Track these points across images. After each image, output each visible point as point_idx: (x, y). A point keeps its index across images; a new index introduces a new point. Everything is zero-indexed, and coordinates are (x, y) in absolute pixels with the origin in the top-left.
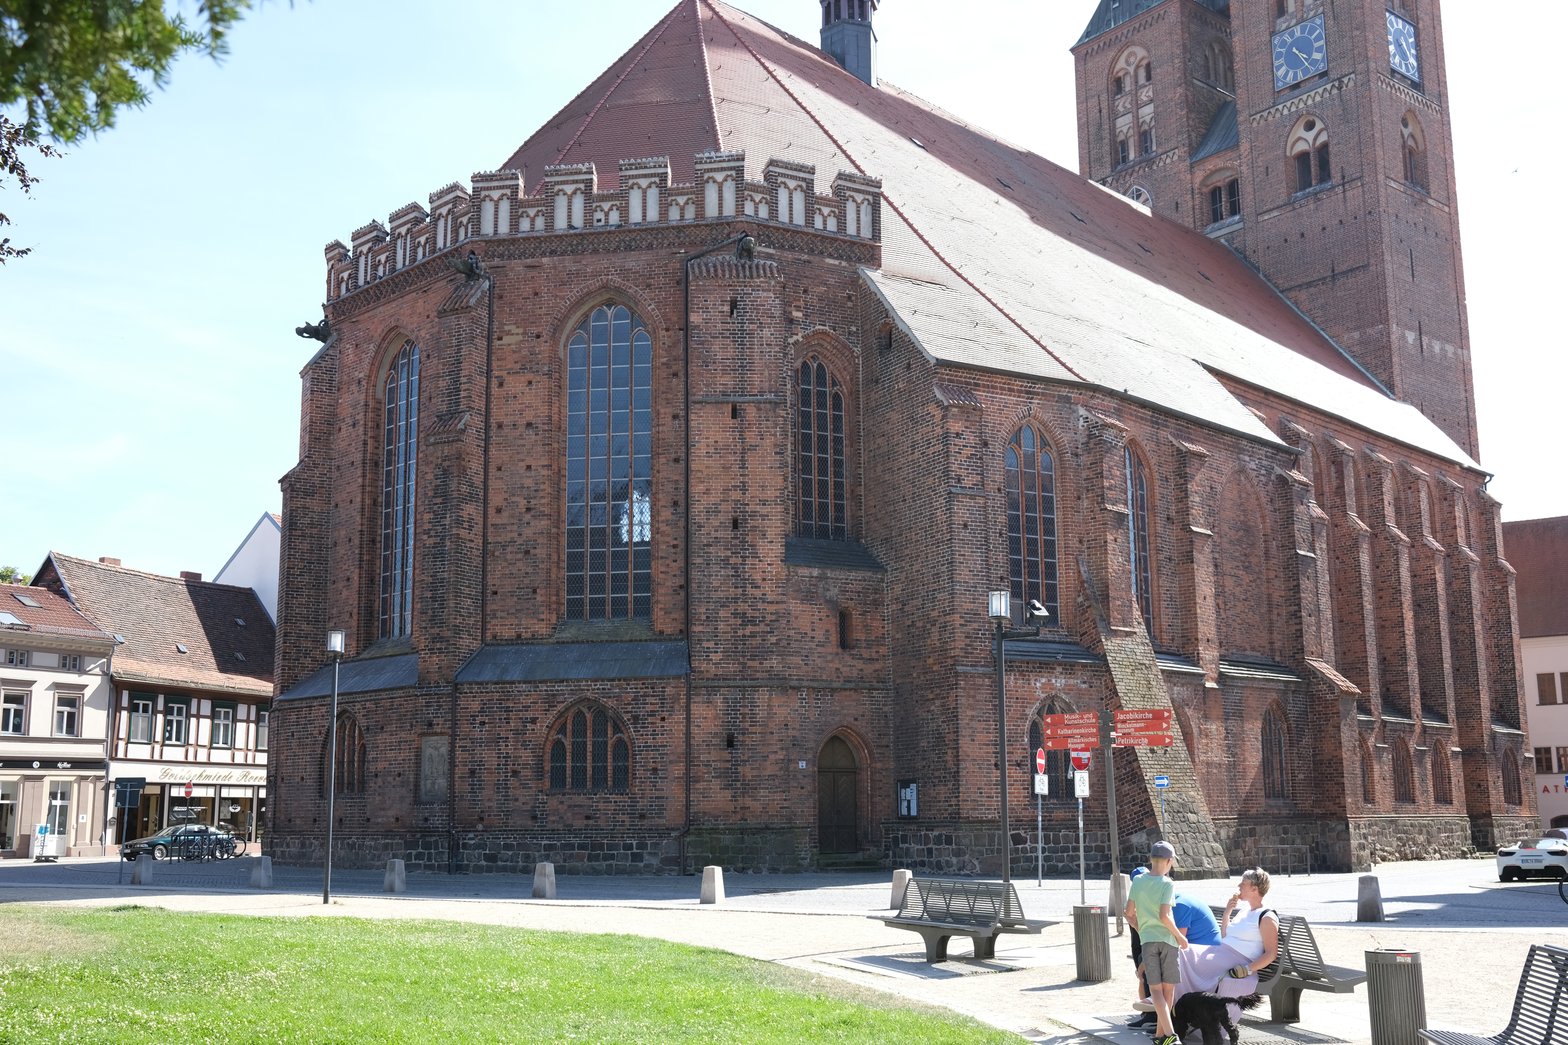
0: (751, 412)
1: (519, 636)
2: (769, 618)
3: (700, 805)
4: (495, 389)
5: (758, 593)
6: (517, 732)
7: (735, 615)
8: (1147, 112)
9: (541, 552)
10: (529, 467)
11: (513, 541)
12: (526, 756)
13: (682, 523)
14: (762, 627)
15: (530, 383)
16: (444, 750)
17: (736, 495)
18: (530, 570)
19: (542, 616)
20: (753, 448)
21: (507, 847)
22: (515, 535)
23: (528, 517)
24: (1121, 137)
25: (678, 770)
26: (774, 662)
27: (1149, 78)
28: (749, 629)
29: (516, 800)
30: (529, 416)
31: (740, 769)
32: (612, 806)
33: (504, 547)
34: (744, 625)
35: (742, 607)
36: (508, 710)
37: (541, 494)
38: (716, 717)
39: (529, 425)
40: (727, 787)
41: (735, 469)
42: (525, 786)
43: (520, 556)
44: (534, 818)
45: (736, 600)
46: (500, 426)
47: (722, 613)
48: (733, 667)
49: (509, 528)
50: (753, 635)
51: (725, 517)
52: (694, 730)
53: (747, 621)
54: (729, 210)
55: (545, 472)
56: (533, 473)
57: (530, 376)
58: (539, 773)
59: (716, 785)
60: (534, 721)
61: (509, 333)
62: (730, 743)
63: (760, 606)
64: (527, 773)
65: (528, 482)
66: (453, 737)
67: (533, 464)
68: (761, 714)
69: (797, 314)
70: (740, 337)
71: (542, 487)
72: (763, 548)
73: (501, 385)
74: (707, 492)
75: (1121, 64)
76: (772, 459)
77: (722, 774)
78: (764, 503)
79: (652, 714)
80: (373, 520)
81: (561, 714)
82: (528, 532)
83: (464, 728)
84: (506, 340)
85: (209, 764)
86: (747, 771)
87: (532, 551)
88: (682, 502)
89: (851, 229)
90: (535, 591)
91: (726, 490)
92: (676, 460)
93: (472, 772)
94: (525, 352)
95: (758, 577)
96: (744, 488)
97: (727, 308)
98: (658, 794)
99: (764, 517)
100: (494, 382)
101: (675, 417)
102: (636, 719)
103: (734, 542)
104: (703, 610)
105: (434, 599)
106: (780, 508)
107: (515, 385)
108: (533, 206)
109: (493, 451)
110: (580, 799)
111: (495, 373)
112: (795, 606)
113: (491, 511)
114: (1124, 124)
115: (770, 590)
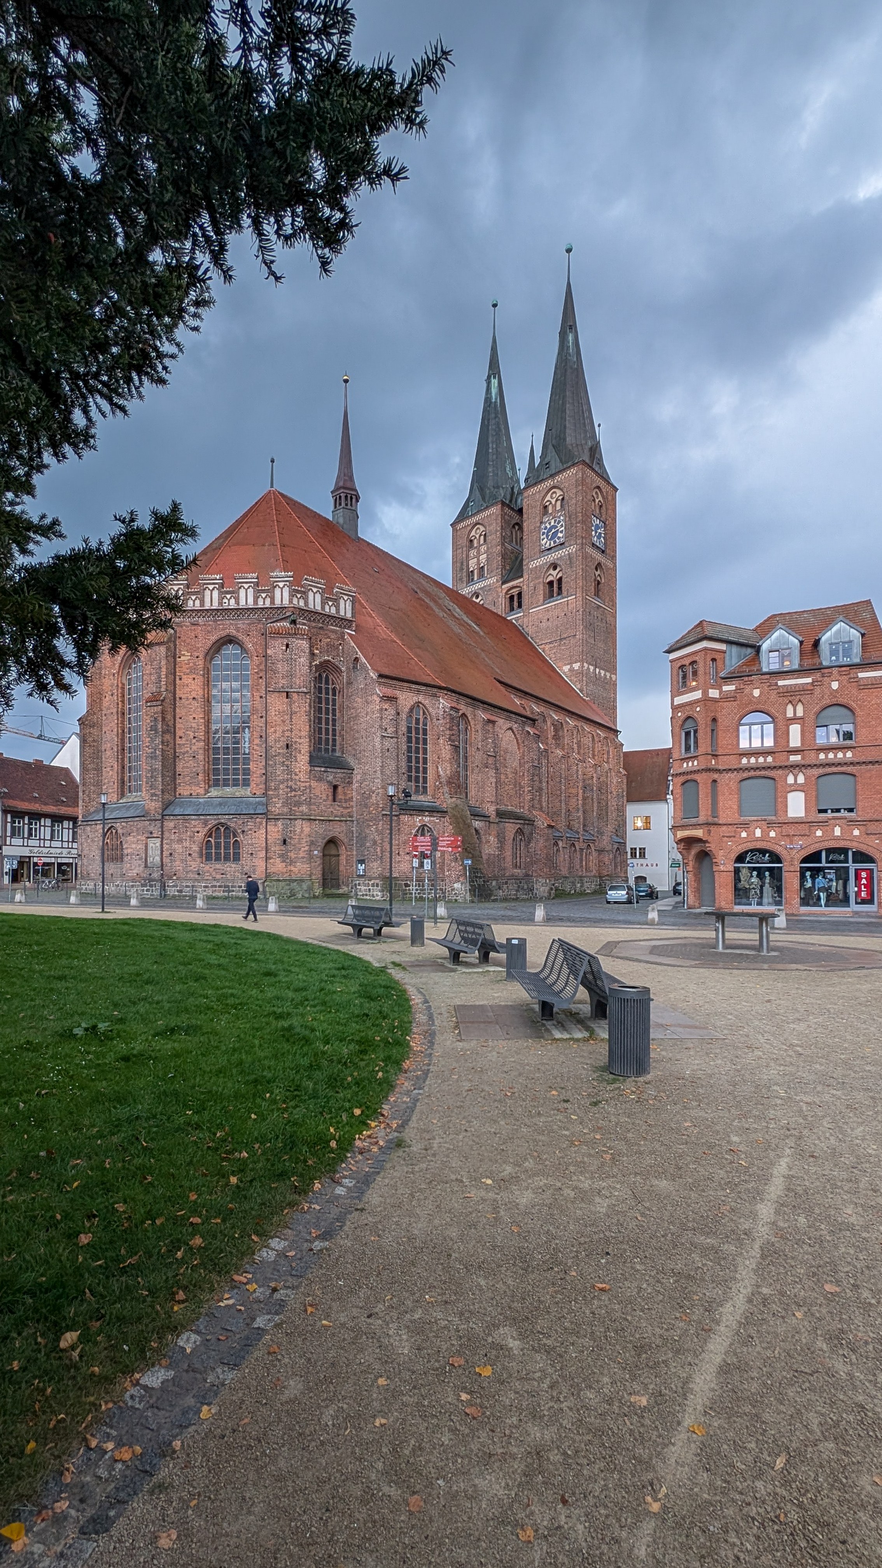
0: (295, 696)
1: (191, 794)
2: (302, 788)
3: (271, 870)
4: (178, 681)
5: (297, 777)
6: (190, 837)
7: (287, 787)
8: (483, 557)
9: (200, 757)
10: (194, 718)
11: (187, 752)
12: (195, 848)
13: (264, 746)
14: (299, 793)
15: (194, 679)
16: (158, 844)
17: (288, 734)
18: (196, 765)
19: (201, 786)
20: (296, 713)
21: (187, 886)
22: (188, 749)
23: (194, 741)
24: (471, 569)
25: (263, 854)
26: (304, 808)
27: (485, 540)
28: (293, 793)
29: (191, 866)
30: (194, 694)
31: (289, 854)
32: (233, 869)
33: (184, 754)
34: (291, 791)
35: (290, 783)
36: (186, 827)
37: (200, 730)
38: (279, 831)
39: (194, 698)
40: (283, 862)
41: (288, 722)
42: (194, 860)
43: (191, 758)
44: (199, 874)
45: (288, 780)
46: (180, 698)
47: (281, 786)
48: (285, 810)
49: (185, 746)
50: (295, 796)
51: (282, 744)
52: (269, 837)
53: (292, 789)
54: (286, 602)
55: (202, 721)
56: (196, 721)
57: (194, 676)
58: (201, 856)
59: (278, 860)
60: (198, 832)
61: (184, 655)
62: (285, 842)
63: (298, 783)
64: (195, 855)
65: (194, 725)
66: (162, 838)
67: (196, 717)
68: (298, 831)
69: (316, 652)
70: (290, 661)
71: (200, 727)
72: (300, 757)
73: (180, 679)
74: (275, 732)
75: (473, 533)
76: (305, 718)
77: (281, 856)
78: (300, 737)
79: (250, 830)
80: (123, 740)
81: (210, 829)
82: (194, 748)
83: (166, 835)
84: (183, 658)
85: (50, 847)
86: (292, 855)
87: (197, 756)
88: (264, 736)
89: (342, 613)
90: (198, 774)
91: (283, 731)
92: (262, 717)
93: (171, 854)
94: (191, 665)
95: (297, 770)
96: (291, 731)
97: (284, 648)
99: (300, 743)
100: (177, 678)
101: (261, 697)
102: (243, 831)
103: (287, 754)
104: (273, 784)
105: (152, 777)
106: (308, 740)
107: (187, 680)
109: (178, 710)
110: (218, 866)
111: (178, 674)
112: (314, 784)
113: (177, 738)
114: (473, 563)
115: (302, 776)
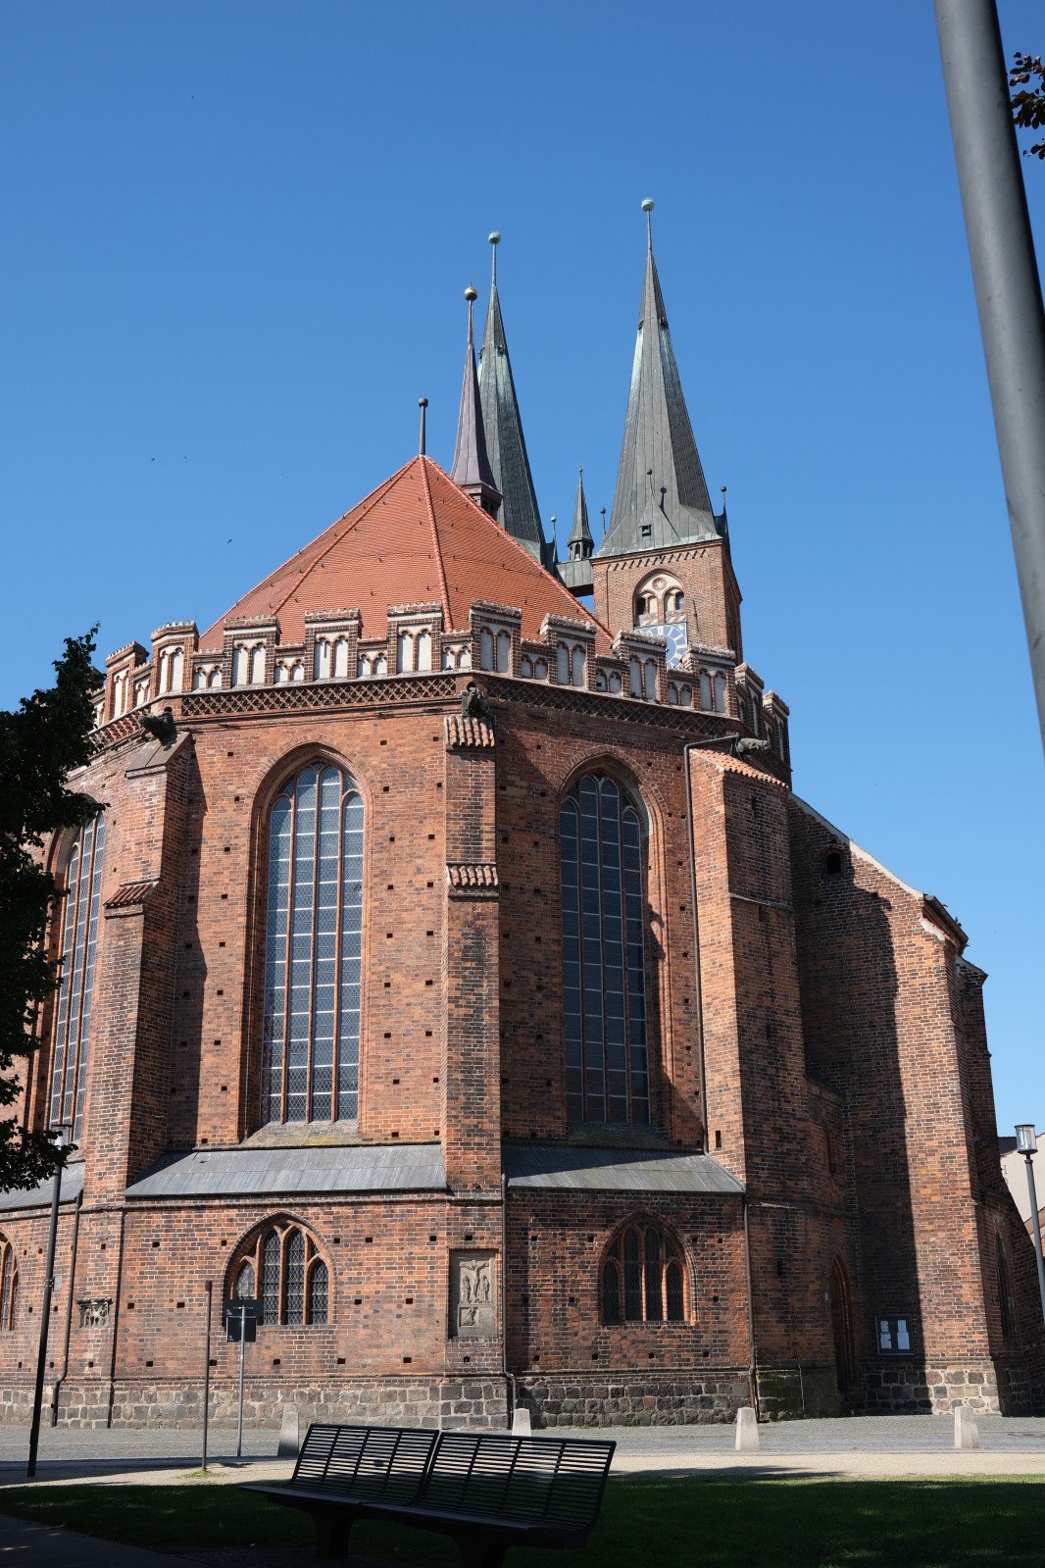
0: (773, 918)
1: (534, 1135)
2: (800, 1135)
3: (763, 1341)
4: (499, 844)
5: (789, 1108)
6: (571, 1251)
7: (775, 1129)
9: (553, 1038)
10: (538, 939)
11: (523, 1022)
12: (587, 1282)
13: (694, 1024)
14: (794, 1146)
15: (537, 844)
17: (767, 1001)
18: (543, 1058)
19: (559, 1114)
20: (777, 953)
21: (572, 1393)
22: (526, 1015)
23: (539, 996)
25: (741, 1299)
26: (804, 1184)
28: (786, 1146)
29: (576, 1334)
30: (537, 881)
31: (790, 1299)
32: (676, 1342)
34: (782, 1141)
35: (780, 1122)
36: (561, 1224)
37: (553, 972)
38: (768, 1242)
39: (537, 891)
40: (781, 1320)
42: (583, 1317)
43: (532, 1040)
44: (595, 1357)
45: (774, 1113)
46: (506, 887)
48: (777, 1187)
49: (519, 1007)
50: (789, 1153)
51: (761, 1024)
52: (753, 1254)
53: (785, 1138)
55: (555, 948)
56: (543, 947)
57: (537, 837)
58: (598, 1306)
59: (773, 1316)
60: (589, 1238)
61: (512, 784)
62: (781, 1270)
63: (793, 1122)
64: (585, 1302)
65: (538, 956)
67: (544, 936)
68: (801, 1239)
70: (760, 838)
71: (554, 964)
72: (790, 1060)
73: (505, 840)
74: (747, 994)
78: (787, 1013)
79: (710, 1235)
81: (616, 1232)
82: (540, 1013)
83: (515, 1244)
84: (510, 791)
86: (794, 1302)
87: (545, 1036)
88: (693, 1002)
90: (549, 1084)
91: (760, 995)
92: (686, 955)
93: (526, 1299)
94: (529, 809)
95: (788, 1090)
96: (772, 994)
97: (749, 807)
98: (722, 1327)
99: (789, 1027)
100: (499, 836)
102: (694, 1239)
103: (770, 1051)
104: (751, 1122)
106: (799, 1021)
108: (536, 652)
110: (640, 1334)
111: (499, 826)
112: (811, 1125)
115: (797, 1106)
